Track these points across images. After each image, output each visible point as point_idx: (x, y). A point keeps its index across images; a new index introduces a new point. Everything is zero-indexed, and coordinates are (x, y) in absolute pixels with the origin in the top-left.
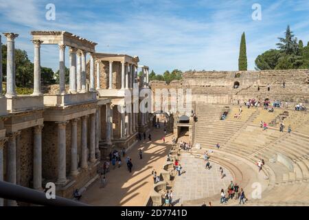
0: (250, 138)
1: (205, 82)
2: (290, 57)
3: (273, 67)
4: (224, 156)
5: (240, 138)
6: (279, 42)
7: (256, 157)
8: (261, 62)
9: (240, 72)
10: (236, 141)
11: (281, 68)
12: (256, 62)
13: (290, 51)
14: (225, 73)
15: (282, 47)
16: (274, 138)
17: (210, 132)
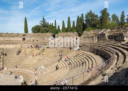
0: (31, 61)
1: (8, 39)
2: (45, 28)
3: (39, 32)
4: (19, 71)
5: (26, 62)
6: (40, 22)
7: (33, 68)
8: (34, 30)
9: (25, 34)
10: (24, 63)
11: (42, 32)
12: (32, 30)
13: (44, 26)
14: (18, 34)
15: (42, 24)
16: (40, 60)
17: (12, 61)
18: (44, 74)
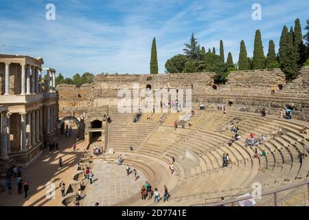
0: (162, 138)
1: (118, 86)
2: (195, 62)
3: (180, 70)
4: (138, 158)
5: (152, 139)
6: (185, 47)
7: (167, 155)
8: (170, 66)
9: (152, 75)
10: (149, 142)
11: (188, 71)
12: (166, 65)
13: (195, 56)
14: (138, 76)
15: (188, 53)
16: (182, 136)
17: (124, 135)
18: (193, 172)
